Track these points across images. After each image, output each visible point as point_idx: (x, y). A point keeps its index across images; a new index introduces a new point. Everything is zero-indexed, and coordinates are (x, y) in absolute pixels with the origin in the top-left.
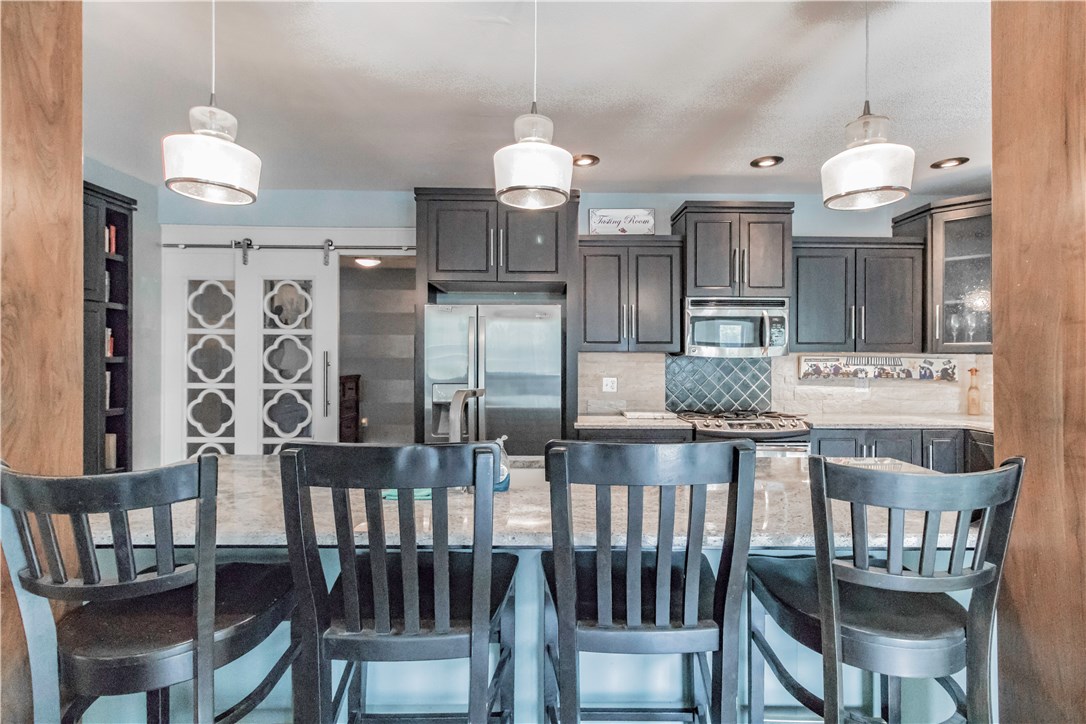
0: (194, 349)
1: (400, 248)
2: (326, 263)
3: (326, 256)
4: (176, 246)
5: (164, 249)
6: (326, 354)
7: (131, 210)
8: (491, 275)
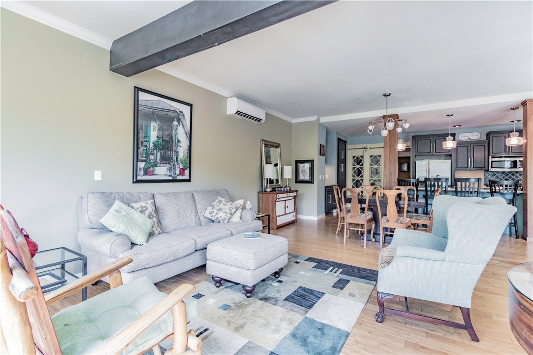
4: (351, 149)
5: (348, 150)
7: (346, 143)
8: (432, 153)
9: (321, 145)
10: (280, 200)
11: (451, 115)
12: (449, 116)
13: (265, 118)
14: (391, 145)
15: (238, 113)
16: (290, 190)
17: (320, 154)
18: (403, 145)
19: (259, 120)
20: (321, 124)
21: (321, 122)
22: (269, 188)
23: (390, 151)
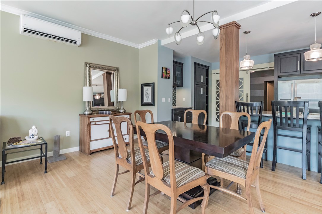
0: (217, 94)
1: (267, 68)
2: (247, 74)
3: (247, 72)
4: (215, 74)
5: (212, 75)
6: (247, 94)
7: (209, 68)
8: (299, 72)
9: (162, 67)
10: (97, 123)
11: (318, 14)
12: (313, 15)
13: (80, 40)
14: (227, 60)
15: (26, 30)
16: (125, 112)
17: (162, 77)
18: (250, 62)
19: (74, 42)
20: (163, 47)
21: (162, 44)
22: (88, 111)
23: (226, 69)
